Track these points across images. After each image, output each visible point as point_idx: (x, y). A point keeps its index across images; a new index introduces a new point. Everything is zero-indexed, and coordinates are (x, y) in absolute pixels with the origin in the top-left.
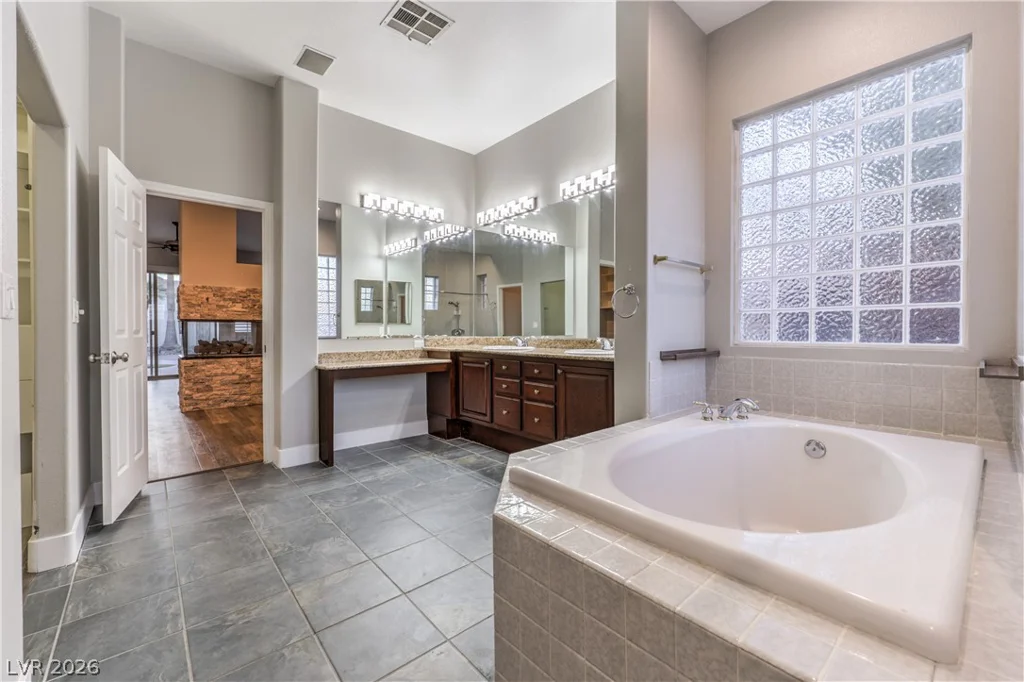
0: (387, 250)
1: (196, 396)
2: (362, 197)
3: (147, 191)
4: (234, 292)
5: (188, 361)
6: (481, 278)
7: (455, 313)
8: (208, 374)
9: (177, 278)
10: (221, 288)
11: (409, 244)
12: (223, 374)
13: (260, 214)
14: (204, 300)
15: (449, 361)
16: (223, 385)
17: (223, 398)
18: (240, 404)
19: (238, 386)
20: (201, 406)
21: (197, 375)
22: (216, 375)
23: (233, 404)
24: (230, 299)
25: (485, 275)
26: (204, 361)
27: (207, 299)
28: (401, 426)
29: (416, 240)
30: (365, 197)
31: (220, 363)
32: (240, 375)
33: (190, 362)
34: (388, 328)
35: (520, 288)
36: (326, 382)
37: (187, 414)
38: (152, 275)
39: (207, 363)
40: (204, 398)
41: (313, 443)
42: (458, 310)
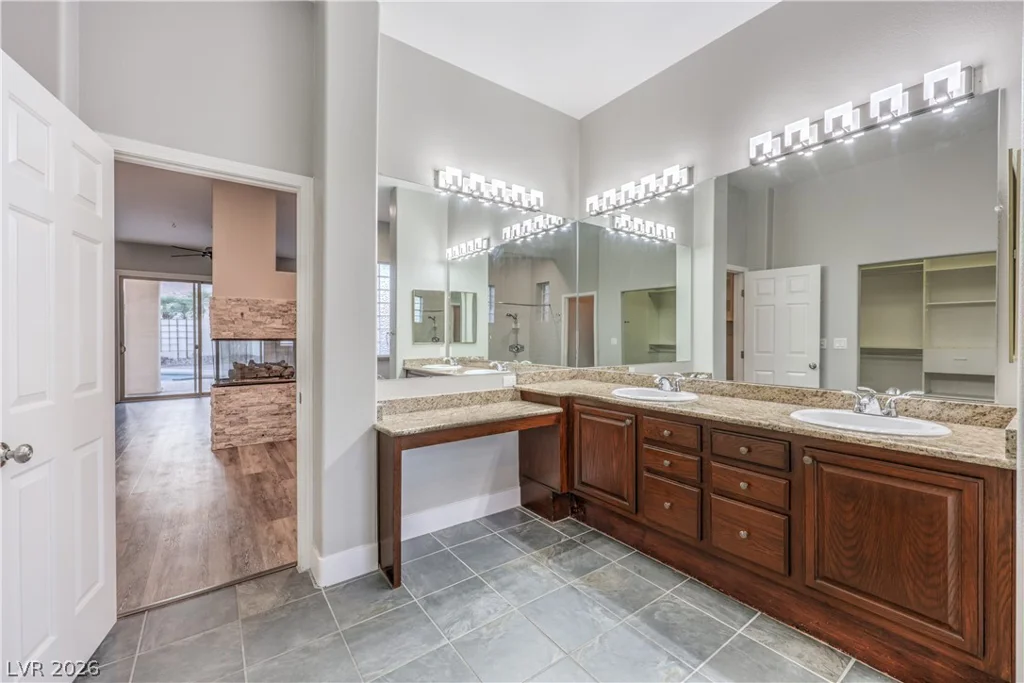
0: (451, 253)
1: (228, 430)
2: (437, 173)
3: (116, 152)
4: (273, 305)
5: (220, 389)
6: (542, 286)
7: (513, 326)
8: (243, 403)
9: (207, 289)
10: (257, 302)
11: (480, 246)
12: (259, 404)
13: (294, 195)
14: (239, 315)
15: (559, 410)
16: (260, 416)
17: (260, 432)
18: (277, 439)
19: (277, 418)
20: (235, 442)
21: (230, 405)
22: (252, 405)
23: (271, 439)
24: (268, 315)
25: (547, 283)
26: (239, 388)
27: (242, 314)
28: (486, 498)
29: (489, 240)
30: (441, 173)
31: (256, 390)
32: (280, 404)
33: (222, 390)
34: (451, 348)
35: (592, 297)
36: (388, 451)
37: (216, 452)
38: (196, 285)
39: (241, 391)
40: (238, 432)
41: (370, 542)
42: (516, 323)
